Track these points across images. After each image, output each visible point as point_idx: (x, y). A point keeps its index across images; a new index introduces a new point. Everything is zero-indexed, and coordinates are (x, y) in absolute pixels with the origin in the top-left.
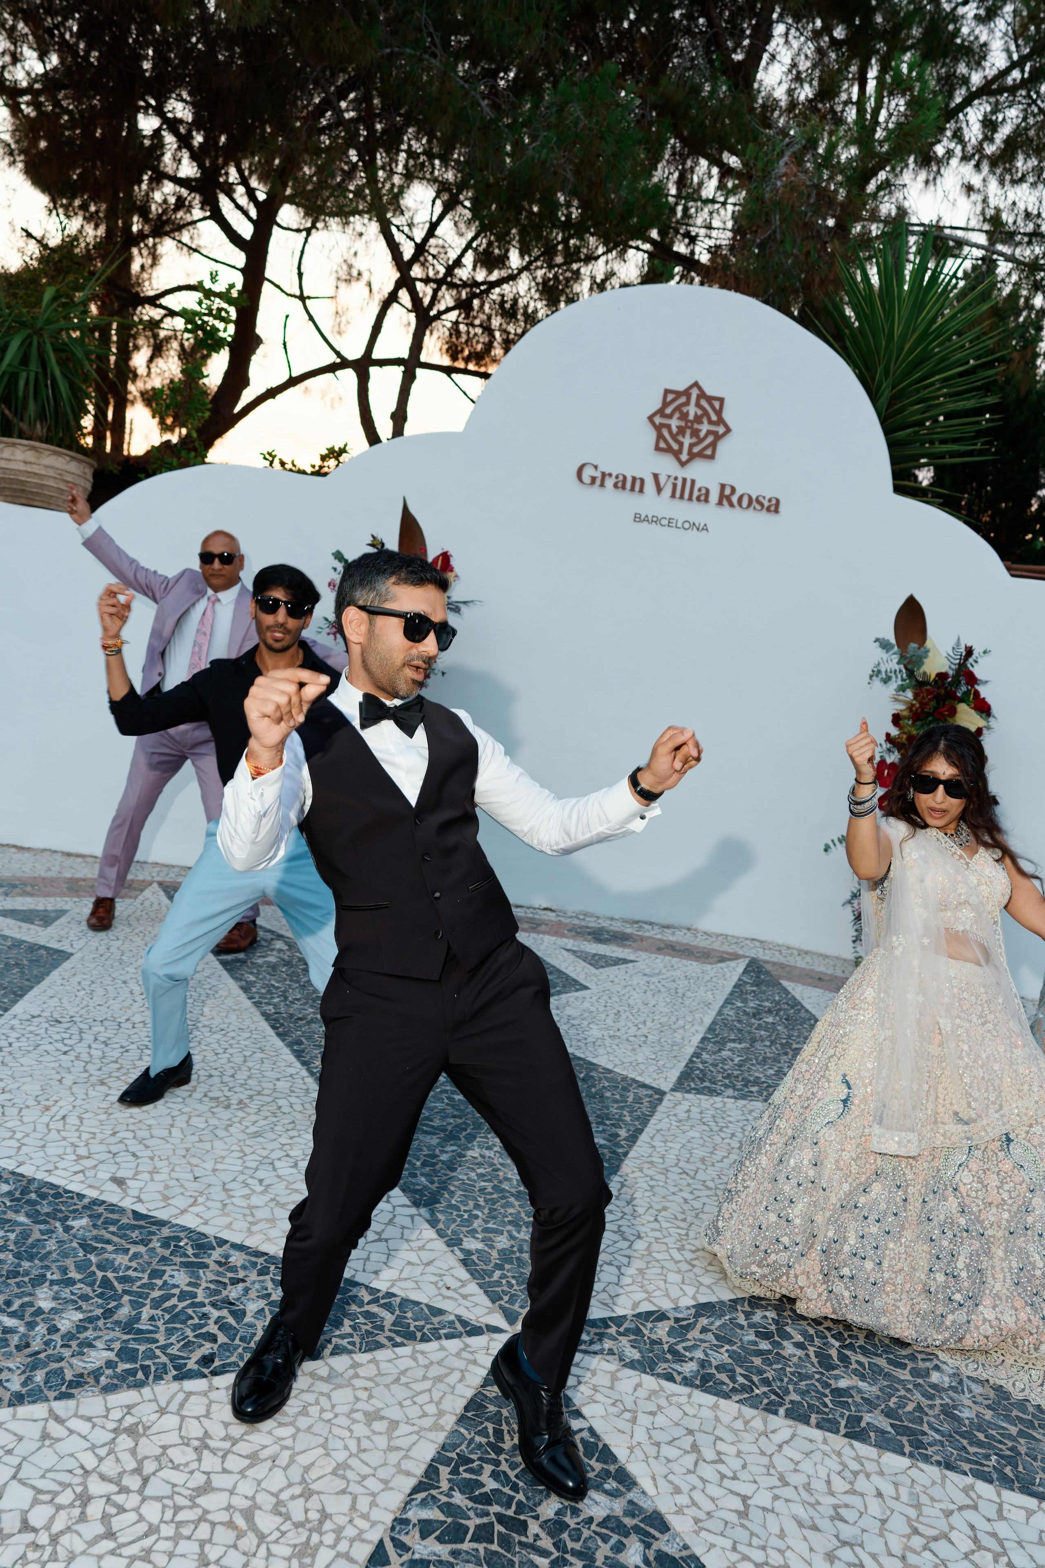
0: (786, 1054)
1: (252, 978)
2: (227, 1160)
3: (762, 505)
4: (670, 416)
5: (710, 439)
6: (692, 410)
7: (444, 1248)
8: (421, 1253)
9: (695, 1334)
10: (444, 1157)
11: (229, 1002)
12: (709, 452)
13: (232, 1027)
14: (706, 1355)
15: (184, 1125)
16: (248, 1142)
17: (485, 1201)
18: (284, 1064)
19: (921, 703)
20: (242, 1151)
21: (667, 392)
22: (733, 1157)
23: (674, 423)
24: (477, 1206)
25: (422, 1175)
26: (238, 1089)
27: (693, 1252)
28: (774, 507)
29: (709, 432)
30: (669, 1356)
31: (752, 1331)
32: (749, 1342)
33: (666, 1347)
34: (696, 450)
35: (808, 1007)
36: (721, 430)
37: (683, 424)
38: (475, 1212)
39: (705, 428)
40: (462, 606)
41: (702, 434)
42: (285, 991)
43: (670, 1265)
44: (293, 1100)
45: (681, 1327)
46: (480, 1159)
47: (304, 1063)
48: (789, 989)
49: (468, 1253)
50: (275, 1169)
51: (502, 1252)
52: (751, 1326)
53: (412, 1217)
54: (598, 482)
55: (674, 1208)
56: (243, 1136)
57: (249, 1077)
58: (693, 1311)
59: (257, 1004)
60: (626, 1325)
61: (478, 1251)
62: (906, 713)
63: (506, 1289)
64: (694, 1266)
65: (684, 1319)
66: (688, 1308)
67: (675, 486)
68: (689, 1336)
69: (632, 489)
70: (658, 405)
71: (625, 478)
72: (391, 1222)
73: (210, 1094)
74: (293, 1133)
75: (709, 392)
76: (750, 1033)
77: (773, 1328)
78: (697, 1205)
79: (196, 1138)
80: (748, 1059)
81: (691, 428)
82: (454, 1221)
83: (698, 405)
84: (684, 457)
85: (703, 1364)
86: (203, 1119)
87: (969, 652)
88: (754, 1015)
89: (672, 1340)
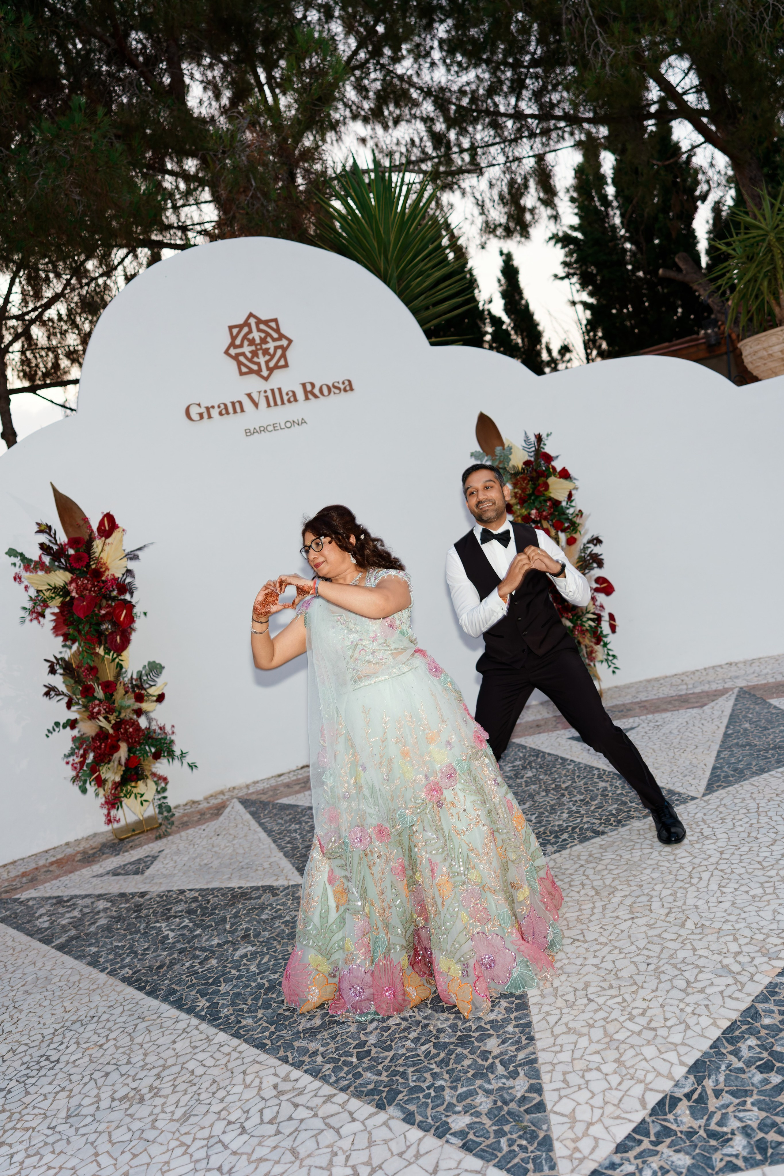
0: (563, 795)
1: (94, 949)
2: (172, 1166)
3: (339, 388)
4: (241, 346)
5: (279, 352)
6: (256, 335)
7: (438, 1142)
8: (421, 1161)
9: (713, 1103)
10: (372, 1040)
11: (84, 984)
12: (282, 363)
13: (101, 1010)
14: (740, 1120)
15: (108, 1147)
16: (183, 1130)
17: (438, 1065)
18: (169, 1023)
19: (520, 489)
20: (182, 1144)
21: (231, 328)
22: (599, 904)
23: (247, 349)
24: (435, 1076)
25: (365, 1070)
26: (141, 1075)
27: (643, 1014)
28: (349, 387)
29: (276, 348)
30: (713, 1142)
31: (753, 1069)
32: (761, 1082)
33: (702, 1133)
34: (272, 364)
35: (547, 751)
36: (284, 343)
37: (253, 348)
38: (439, 1083)
39: (271, 345)
40: (139, 553)
41: (272, 351)
42: (131, 947)
43: (635, 1040)
44: (200, 1056)
45: (696, 1101)
46: (404, 1024)
47: (189, 1011)
48: (523, 743)
49: (461, 1134)
50: (226, 1147)
51: (490, 1113)
52: (749, 1063)
53: (385, 1124)
54: (205, 415)
55: (595, 980)
56: (174, 1126)
57: (146, 1055)
58: (692, 1078)
59: (112, 973)
60: (654, 1129)
61: (470, 1126)
62: (513, 501)
63: (523, 1155)
64: (654, 1029)
65: (693, 1092)
66: (686, 1078)
67: (267, 398)
68: (711, 1109)
69: (235, 412)
70: (229, 340)
71: (226, 406)
72: (371, 1143)
73: (117, 1096)
74: (221, 1094)
75: (264, 318)
76: (524, 792)
77: (765, 1055)
78: (610, 966)
79: (128, 1156)
80: (541, 815)
81: (261, 349)
82: (426, 1105)
83: (259, 330)
84: (265, 373)
85: (746, 1131)
86: (124, 1129)
87: (539, 438)
88: (516, 776)
89: (702, 1122)
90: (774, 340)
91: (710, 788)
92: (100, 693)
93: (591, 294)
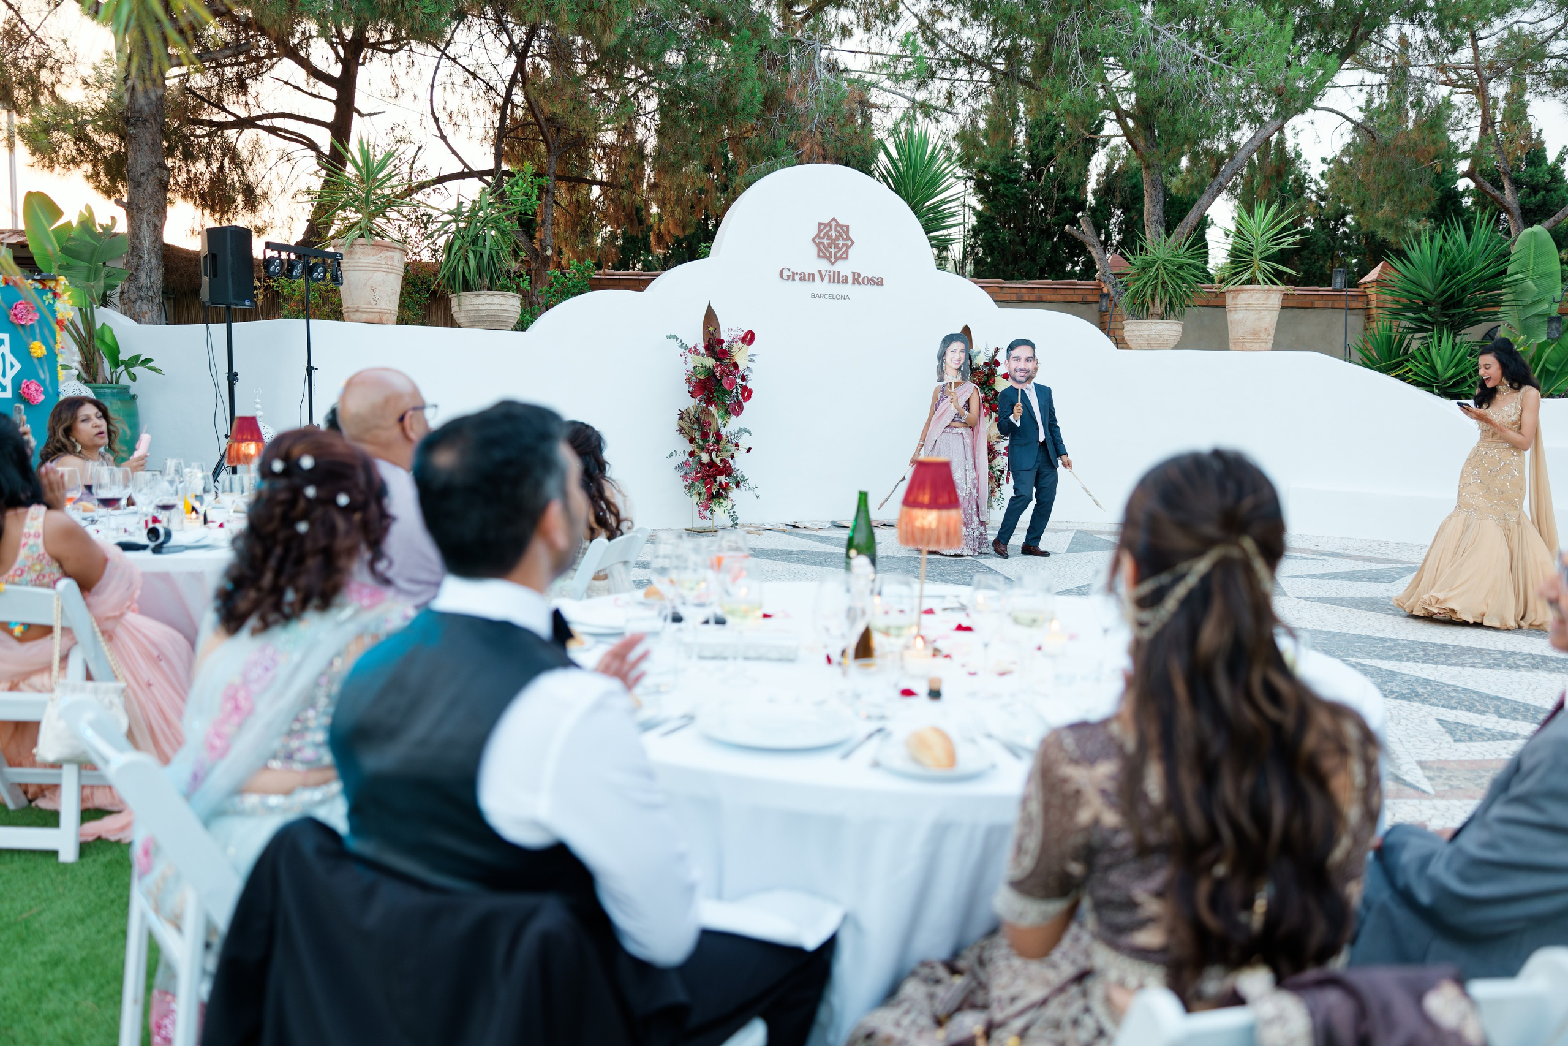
3: (874, 282)
4: (823, 238)
5: (845, 248)
6: (833, 233)
12: (844, 256)
21: (820, 224)
23: (825, 241)
28: (880, 282)
29: (843, 245)
34: (838, 255)
36: (849, 243)
37: (829, 241)
39: (841, 242)
41: (840, 246)
54: (791, 278)
67: (830, 276)
69: (809, 280)
70: (816, 232)
71: (804, 274)
75: (841, 223)
81: (834, 243)
83: (836, 230)
84: (833, 260)
87: (994, 351)
90: (1145, 326)
91: (1069, 551)
92: (712, 440)
93: (981, 201)
